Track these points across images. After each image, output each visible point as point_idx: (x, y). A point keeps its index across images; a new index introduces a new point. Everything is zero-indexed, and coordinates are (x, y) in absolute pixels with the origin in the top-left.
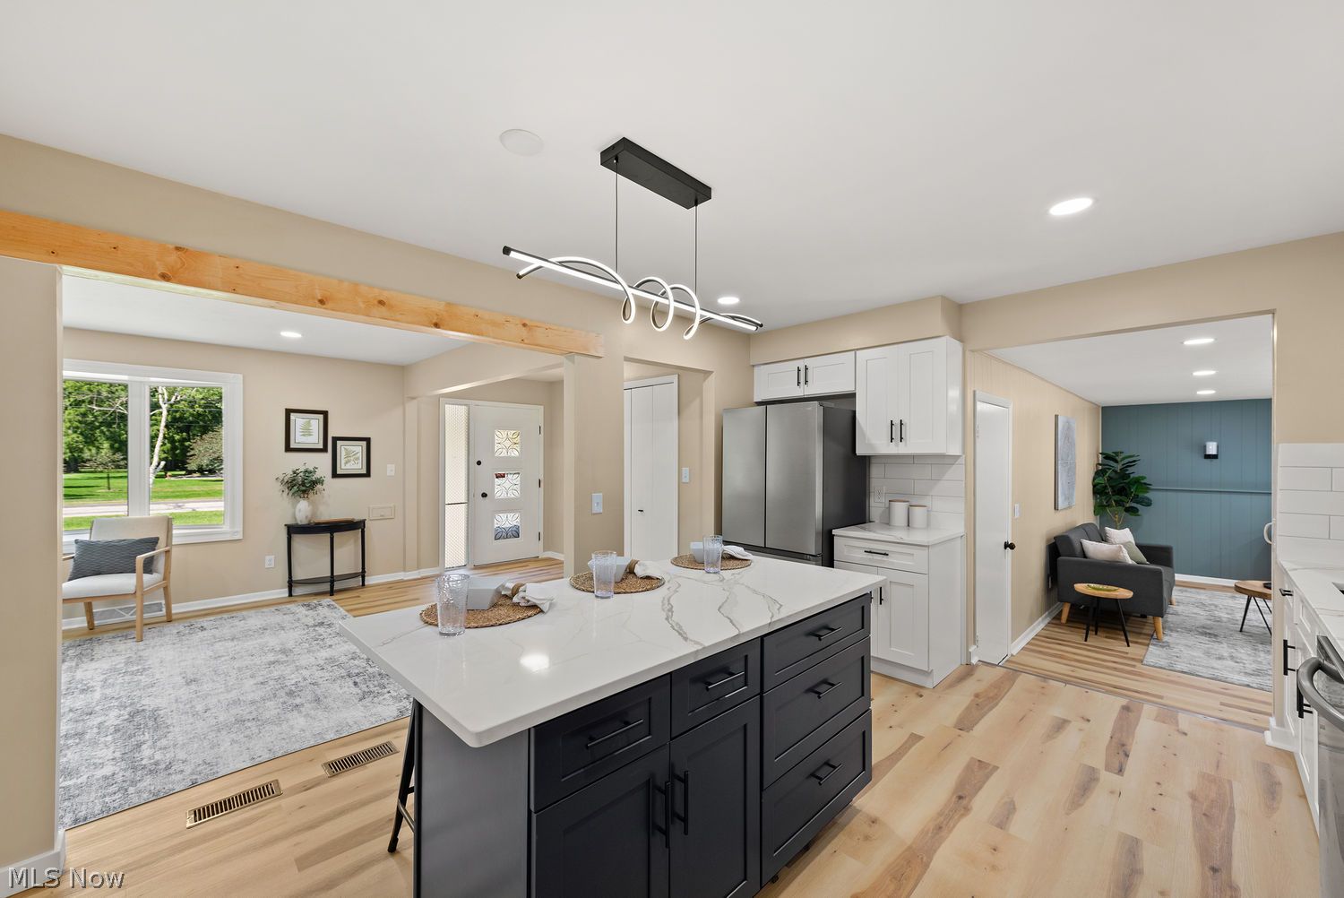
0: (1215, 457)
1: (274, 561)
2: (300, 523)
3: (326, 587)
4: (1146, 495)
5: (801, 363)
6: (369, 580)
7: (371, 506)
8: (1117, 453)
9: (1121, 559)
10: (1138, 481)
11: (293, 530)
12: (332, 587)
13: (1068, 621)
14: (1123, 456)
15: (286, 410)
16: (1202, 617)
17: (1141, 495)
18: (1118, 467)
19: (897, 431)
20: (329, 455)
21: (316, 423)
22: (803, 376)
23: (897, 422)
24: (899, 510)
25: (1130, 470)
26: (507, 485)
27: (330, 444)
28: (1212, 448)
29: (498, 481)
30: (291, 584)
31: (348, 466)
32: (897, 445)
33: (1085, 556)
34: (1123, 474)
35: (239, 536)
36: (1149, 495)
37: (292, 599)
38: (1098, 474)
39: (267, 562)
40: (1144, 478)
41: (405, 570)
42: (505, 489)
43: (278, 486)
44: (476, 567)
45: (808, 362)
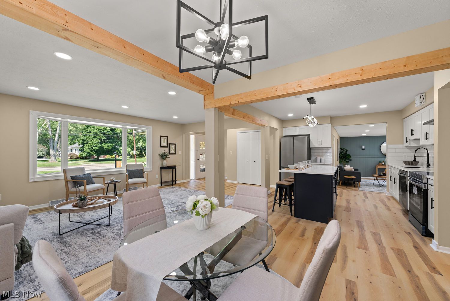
0: (364, 149)
1: (158, 176)
2: (164, 166)
3: (171, 183)
4: (350, 158)
5: (297, 128)
6: (177, 182)
7: (176, 162)
8: (344, 149)
9: (352, 170)
10: (348, 155)
11: (162, 168)
12: (172, 183)
13: (341, 185)
14: (345, 149)
15: (160, 136)
16: (365, 183)
17: (349, 158)
18: (344, 152)
19: (320, 142)
20: (168, 148)
21: (166, 139)
22: (297, 130)
23: (320, 141)
24: (319, 159)
25: (347, 152)
26: (202, 157)
27: (169, 145)
28: (364, 147)
29: (201, 156)
30: (161, 183)
31: (172, 152)
32: (320, 145)
33: (344, 170)
34: (345, 153)
35: (151, 170)
36: (351, 158)
37: (162, 187)
38: (340, 153)
39: (156, 177)
40: (350, 154)
41: (183, 180)
42: (202, 158)
43: (159, 156)
44: (197, 179)
45: (298, 127)
